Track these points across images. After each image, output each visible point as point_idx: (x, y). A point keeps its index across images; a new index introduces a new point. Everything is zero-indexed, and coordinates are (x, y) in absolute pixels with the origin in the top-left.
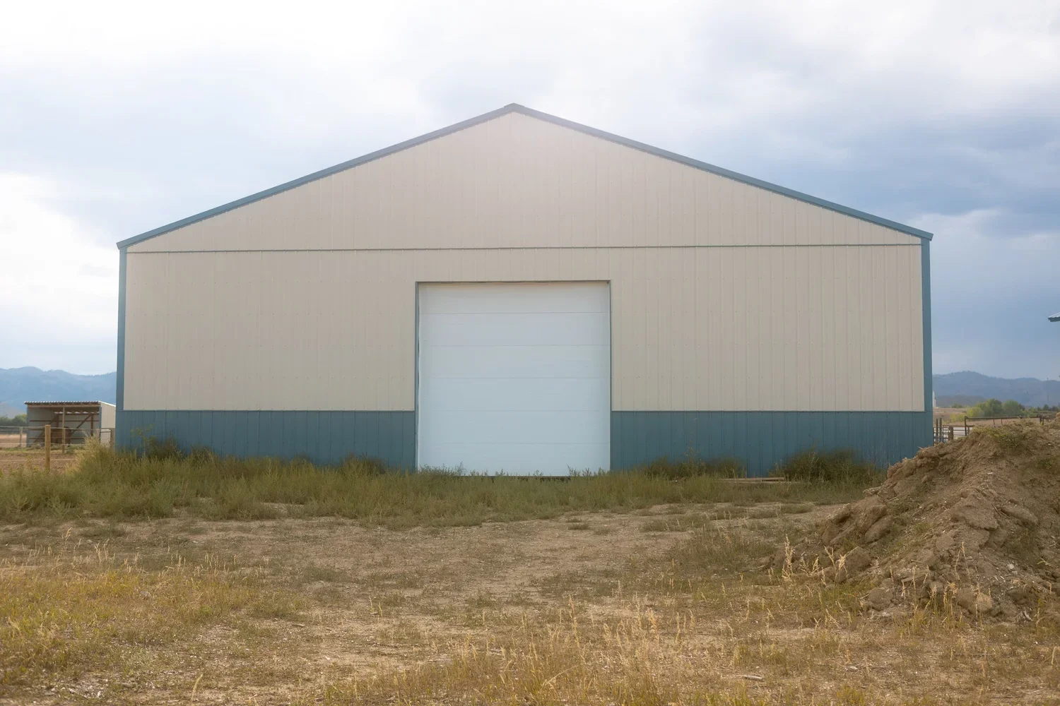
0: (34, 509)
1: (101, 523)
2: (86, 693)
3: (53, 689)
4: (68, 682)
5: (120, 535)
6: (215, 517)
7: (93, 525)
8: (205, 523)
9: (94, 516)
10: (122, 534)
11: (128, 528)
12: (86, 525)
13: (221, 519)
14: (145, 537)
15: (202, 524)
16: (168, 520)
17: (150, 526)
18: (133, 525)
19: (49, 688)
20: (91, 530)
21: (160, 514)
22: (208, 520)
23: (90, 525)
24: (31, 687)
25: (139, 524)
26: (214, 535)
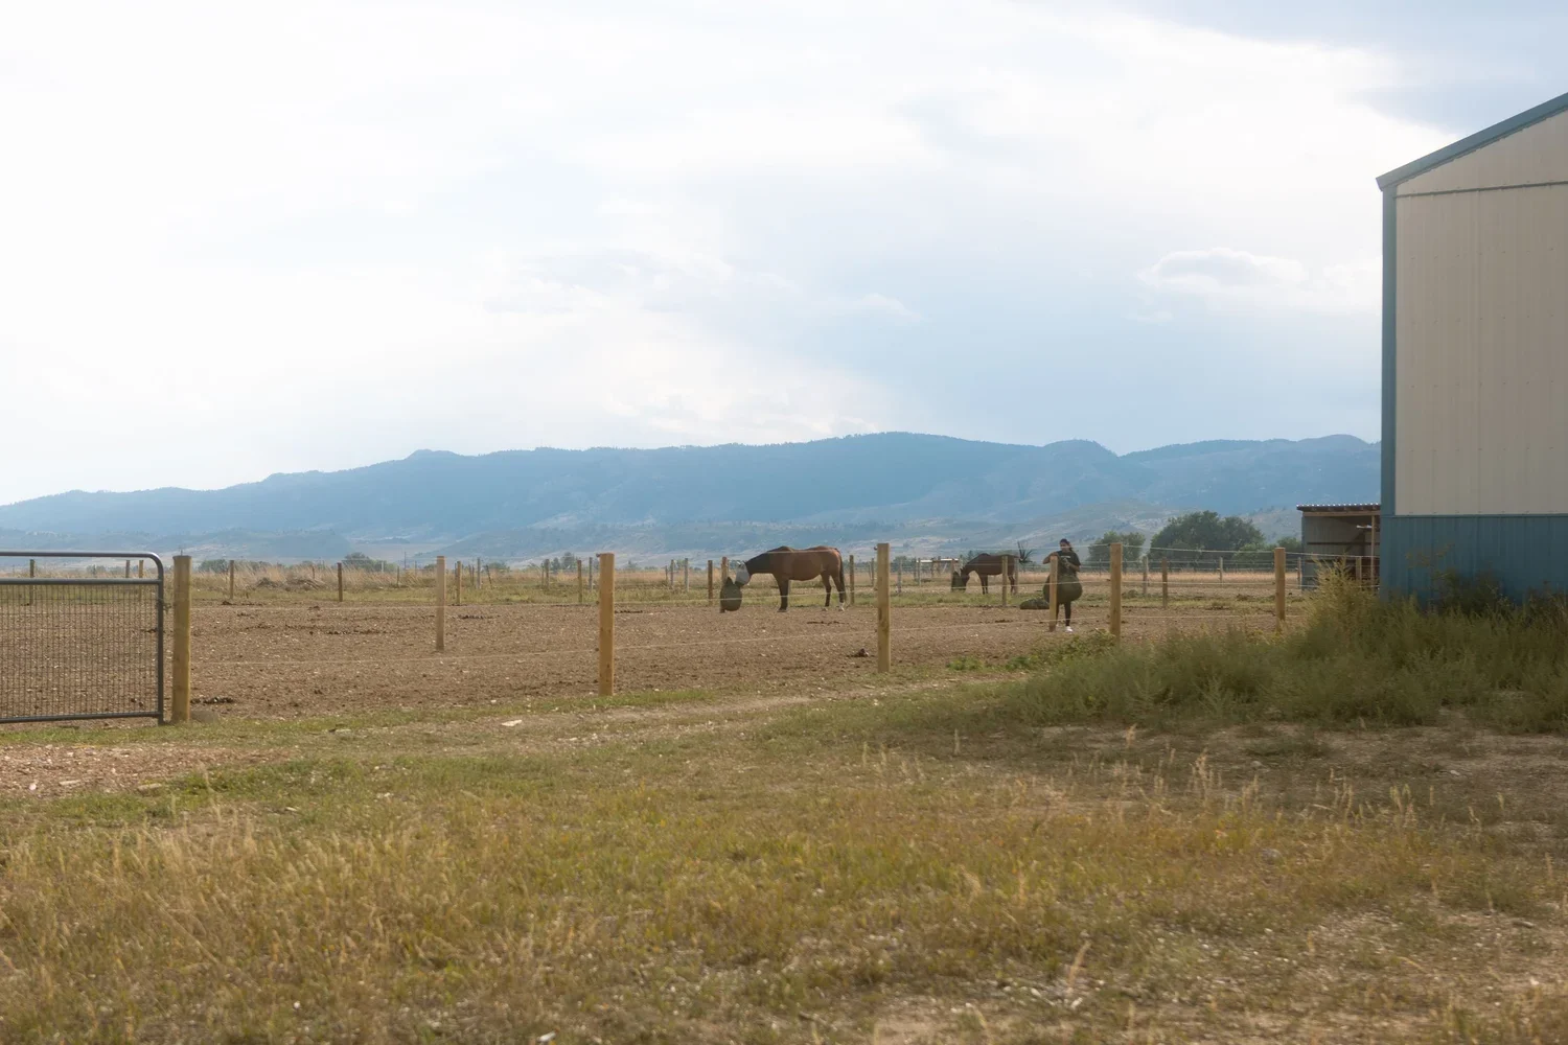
0: (1174, 702)
1: (1290, 731)
2: (1056, 998)
3: (1007, 989)
4: (1037, 980)
5: (1317, 755)
6: (1516, 727)
7: (1275, 734)
8: (1492, 737)
9: (1282, 719)
10: (1325, 753)
11: (1337, 741)
12: (1261, 733)
13: (1527, 731)
14: (1361, 761)
15: (1488, 738)
16: (1418, 729)
17: (1381, 739)
18: (1351, 737)
19: (1002, 985)
20: (1268, 742)
21: (1407, 719)
22: (1498, 730)
23: (1267, 734)
24: (973, 981)
25: (1364, 735)
26: (1495, 762)
